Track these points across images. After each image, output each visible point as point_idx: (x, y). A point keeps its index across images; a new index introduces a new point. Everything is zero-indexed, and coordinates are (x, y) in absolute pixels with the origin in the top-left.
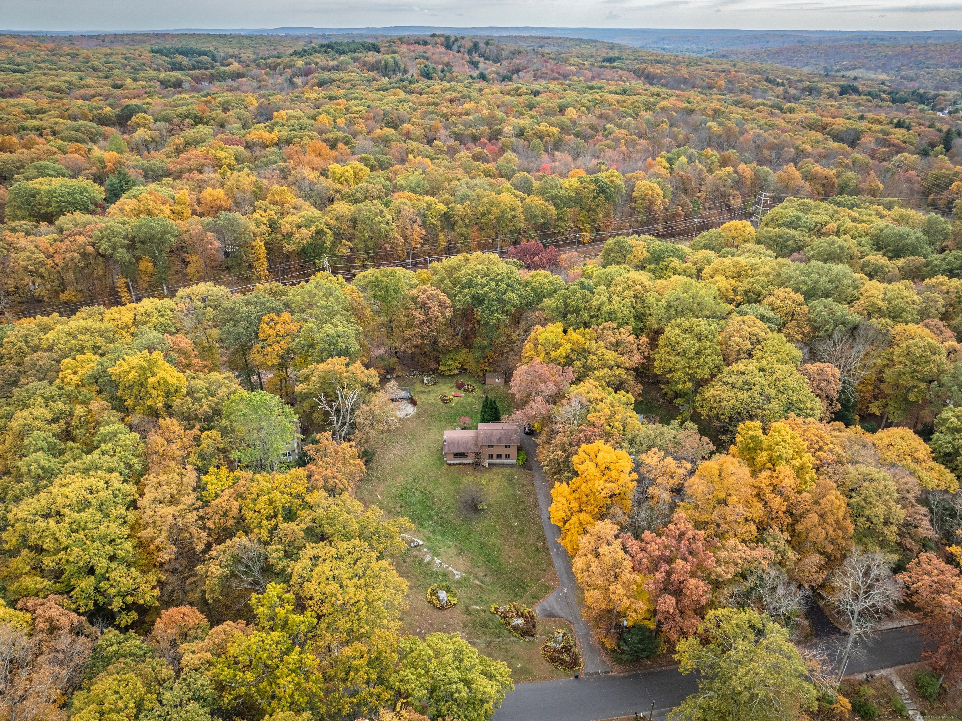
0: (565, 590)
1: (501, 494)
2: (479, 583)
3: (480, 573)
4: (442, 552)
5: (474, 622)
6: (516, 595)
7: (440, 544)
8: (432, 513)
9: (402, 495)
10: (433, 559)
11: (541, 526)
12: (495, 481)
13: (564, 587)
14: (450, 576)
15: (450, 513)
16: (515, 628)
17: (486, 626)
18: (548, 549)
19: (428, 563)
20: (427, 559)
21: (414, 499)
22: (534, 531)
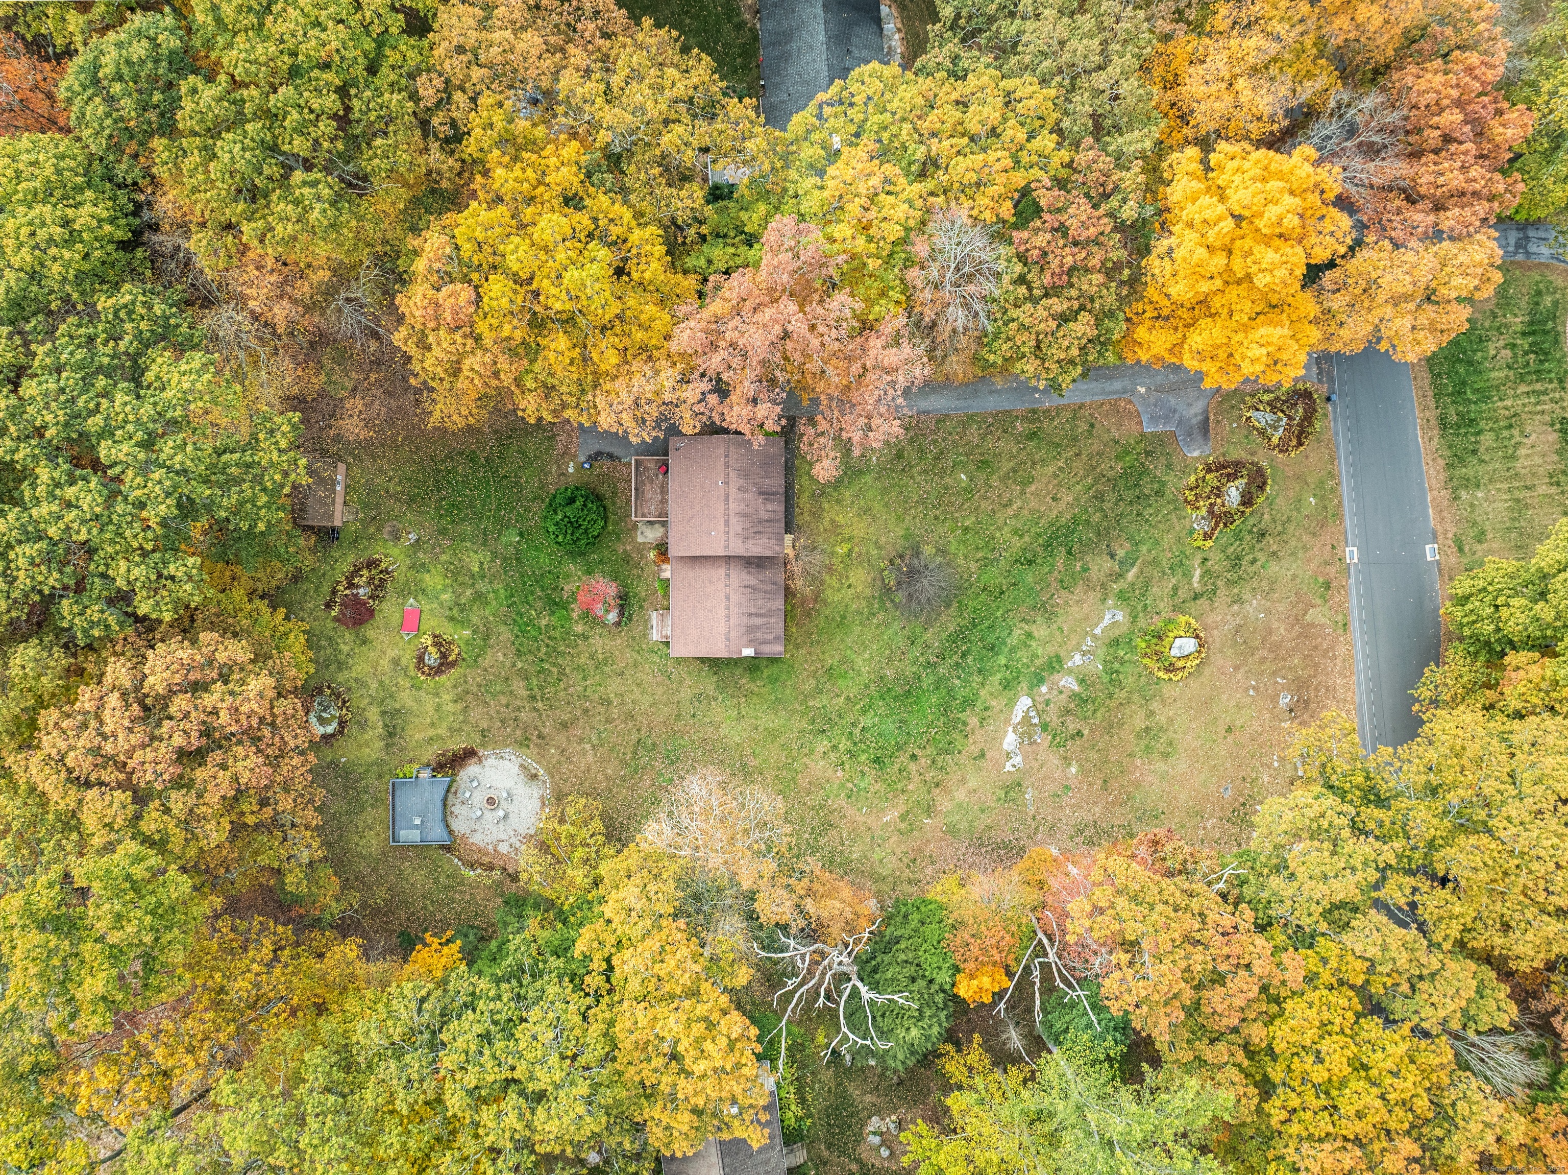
0: (1142, 390)
1: (877, 507)
2: (1134, 571)
3: (1100, 566)
4: (1043, 652)
5: (1230, 583)
6: (1159, 493)
7: (1023, 656)
8: (927, 682)
9: (877, 760)
10: (1070, 671)
11: (971, 418)
12: (840, 519)
13: (1133, 391)
14: (1117, 632)
15: (928, 636)
16: (1247, 500)
17: (1238, 558)
18: (1034, 411)
19: (1082, 682)
20: (1069, 683)
21: (890, 726)
22: (983, 438)
